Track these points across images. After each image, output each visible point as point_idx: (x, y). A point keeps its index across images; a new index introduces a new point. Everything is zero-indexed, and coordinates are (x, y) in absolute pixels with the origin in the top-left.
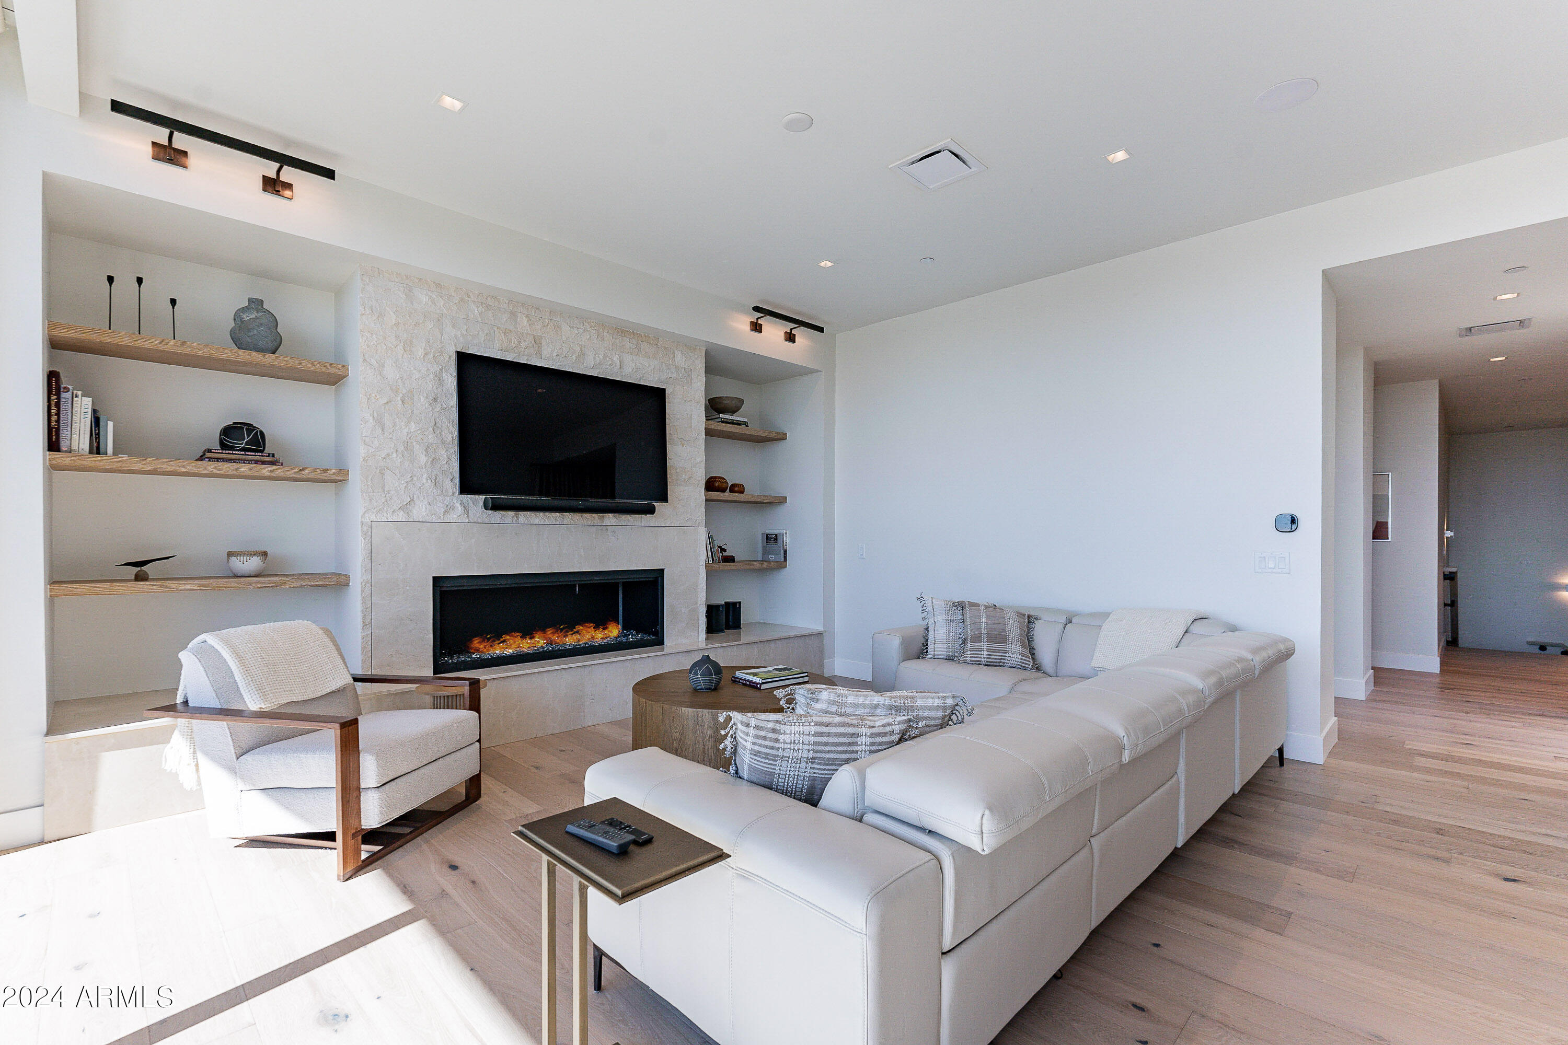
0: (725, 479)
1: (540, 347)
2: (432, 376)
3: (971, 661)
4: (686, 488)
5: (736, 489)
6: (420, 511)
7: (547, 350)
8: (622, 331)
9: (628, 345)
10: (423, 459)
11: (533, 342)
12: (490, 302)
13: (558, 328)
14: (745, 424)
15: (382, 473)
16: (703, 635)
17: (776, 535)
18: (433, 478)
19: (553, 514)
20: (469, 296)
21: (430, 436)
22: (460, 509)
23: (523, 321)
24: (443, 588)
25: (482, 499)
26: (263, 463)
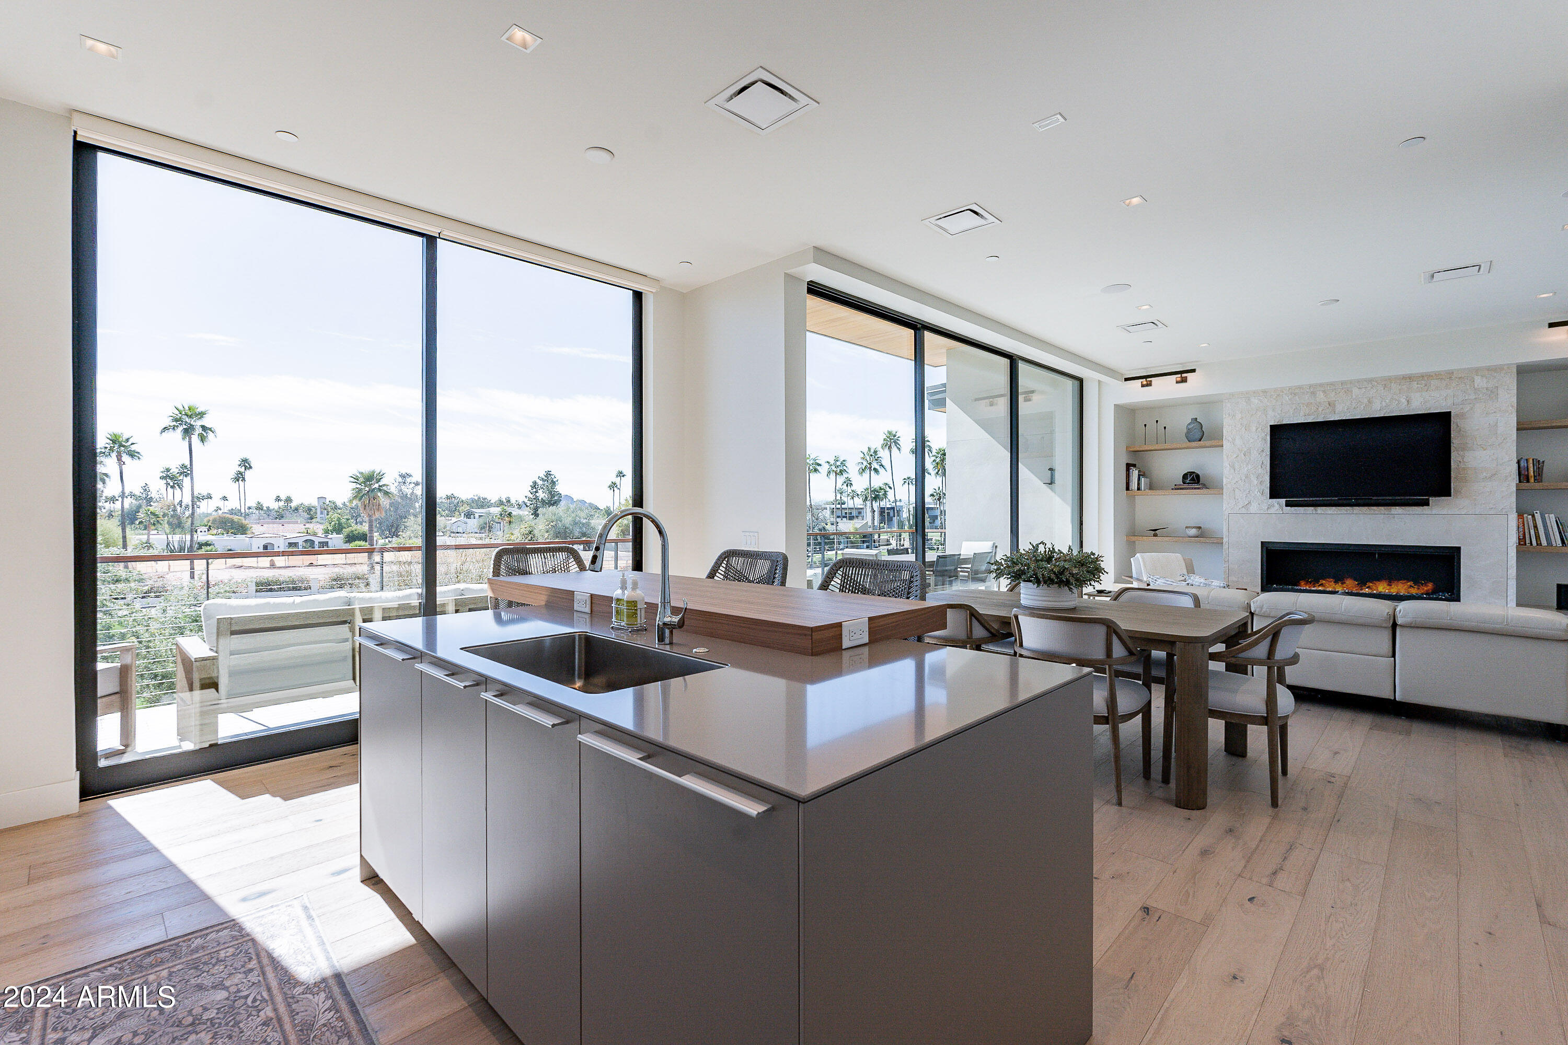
1: (1334, 409)
2: (1261, 440)
6: (1254, 508)
7: (1339, 410)
8: (1410, 378)
9: (1415, 385)
10: (1256, 482)
11: (1328, 406)
12: (1297, 391)
13: (1348, 391)
15: (1234, 490)
18: (1261, 491)
19: (1345, 508)
20: (1283, 392)
21: (1260, 470)
22: (1277, 506)
23: (1321, 396)
24: (1267, 548)
25: (1283, 501)
26: (1195, 489)
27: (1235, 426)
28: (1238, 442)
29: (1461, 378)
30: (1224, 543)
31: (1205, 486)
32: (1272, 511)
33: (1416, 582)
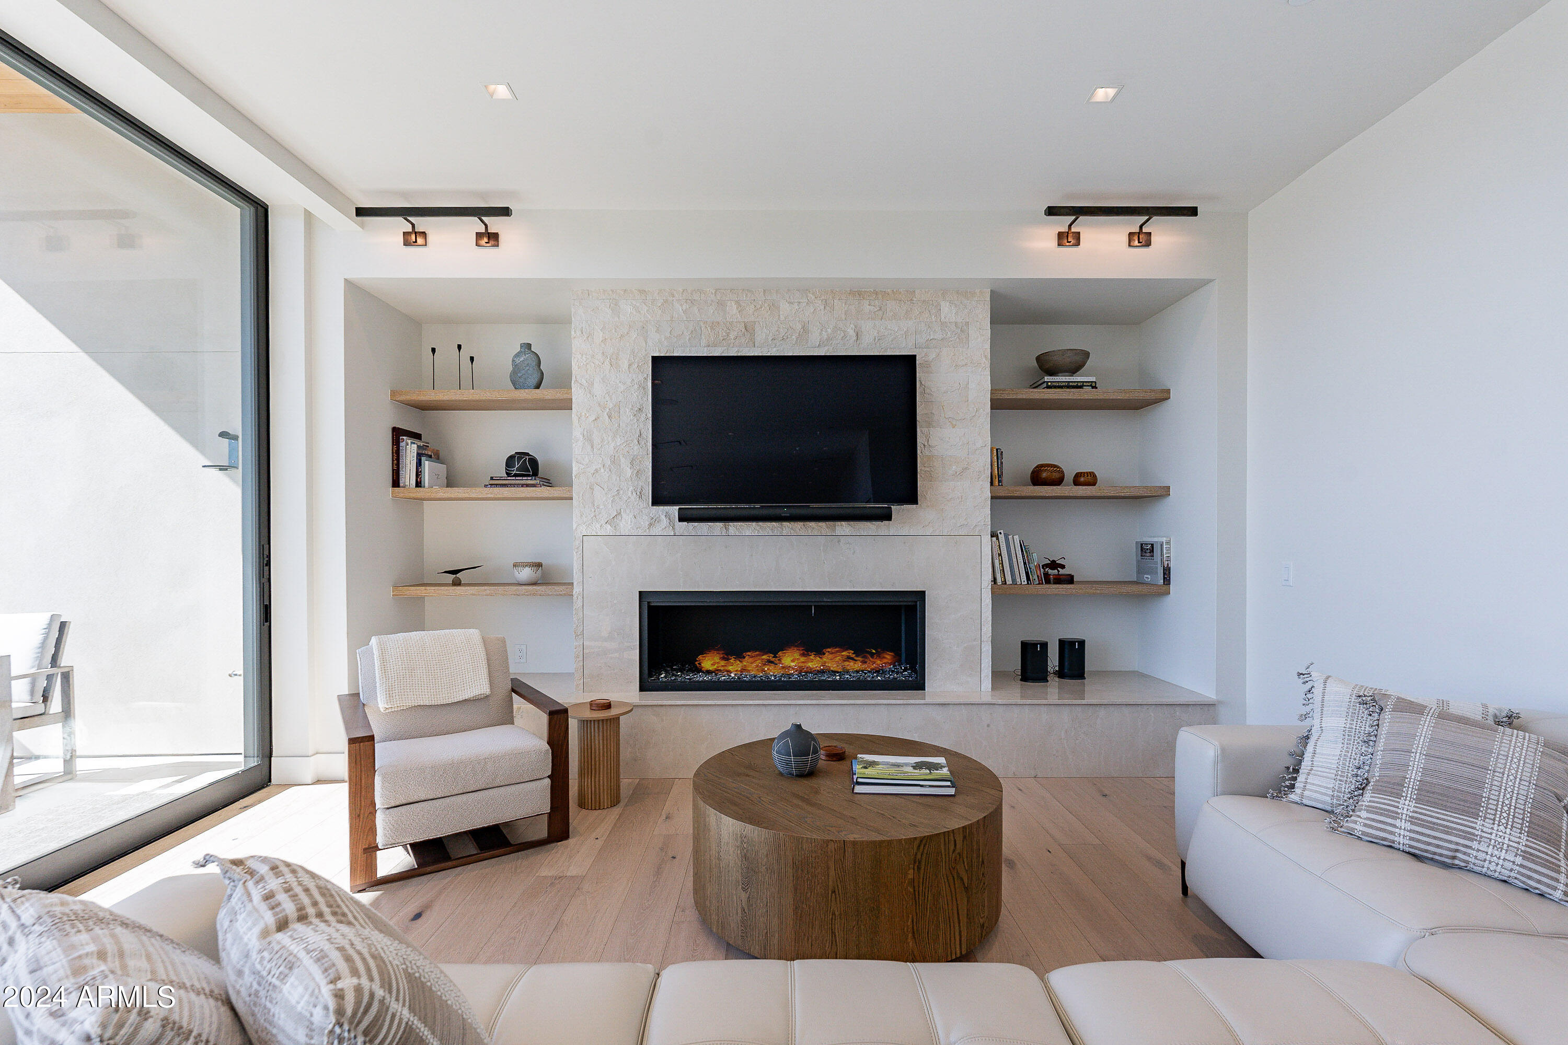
0: (1061, 468)
1: (753, 334)
2: (636, 386)
3: (1364, 833)
4: (959, 483)
5: (1082, 479)
6: (626, 524)
7: (760, 336)
8: (860, 293)
9: (867, 308)
10: (629, 472)
11: (743, 330)
12: (696, 296)
13: (774, 307)
14: (1091, 386)
15: (592, 489)
16: (987, 684)
17: (1152, 545)
18: (639, 490)
19: (768, 524)
20: (673, 296)
21: (636, 448)
22: (665, 521)
23: (732, 309)
24: (648, 603)
25: (674, 510)
26: (528, 486)
27: (593, 356)
28: (598, 389)
29: (924, 301)
30: (575, 597)
31: (548, 483)
32: (657, 530)
33: (860, 651)
